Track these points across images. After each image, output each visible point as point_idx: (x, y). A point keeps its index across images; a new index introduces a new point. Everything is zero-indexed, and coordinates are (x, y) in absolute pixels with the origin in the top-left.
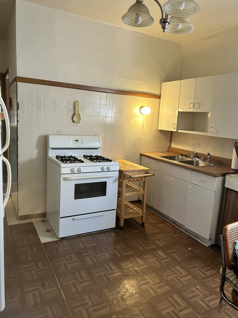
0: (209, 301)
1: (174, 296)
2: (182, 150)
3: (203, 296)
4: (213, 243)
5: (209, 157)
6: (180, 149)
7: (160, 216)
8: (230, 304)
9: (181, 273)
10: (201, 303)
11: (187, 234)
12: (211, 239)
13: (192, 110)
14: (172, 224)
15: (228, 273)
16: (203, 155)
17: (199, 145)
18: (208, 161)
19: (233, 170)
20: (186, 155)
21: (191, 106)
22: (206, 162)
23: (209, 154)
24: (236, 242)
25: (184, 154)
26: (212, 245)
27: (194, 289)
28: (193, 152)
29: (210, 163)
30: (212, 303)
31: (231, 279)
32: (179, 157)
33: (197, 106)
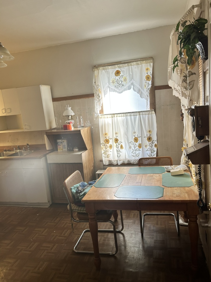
0: (64, 234)
1: (43, 245)
2: (4, 147)
3: (60, 234)
4: (51, 204)
5: (28, 146)
6: (2, 146)
7: (3, 205)
8: (79, 221)
9: (41, 231)
10: (60, 238)
11: (31, 207)
12: (49, 201)
13: (5, 115)
14: (17, 206)
15: (73, 206)
16: (23, 146)
17: (17, 139)
18: (29, 150)
19: (48, 150)
20: (9, 150)
21: (4, 111)
22: (27, 151)
23: (28, 144)
24: (71, 188)
25: (7, 150)
26: (51, 205)
27: (53, 234)
28: (14, 146)
29: (30, 150)
30: (66, 234)
31: (75, 208)
32: (4, 153)
33: (9, 111)
